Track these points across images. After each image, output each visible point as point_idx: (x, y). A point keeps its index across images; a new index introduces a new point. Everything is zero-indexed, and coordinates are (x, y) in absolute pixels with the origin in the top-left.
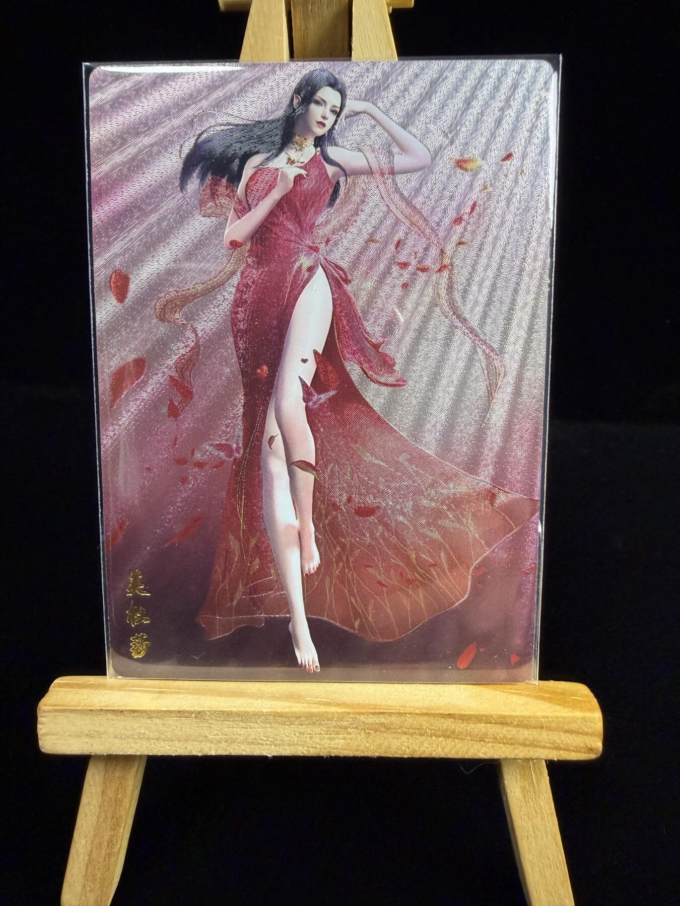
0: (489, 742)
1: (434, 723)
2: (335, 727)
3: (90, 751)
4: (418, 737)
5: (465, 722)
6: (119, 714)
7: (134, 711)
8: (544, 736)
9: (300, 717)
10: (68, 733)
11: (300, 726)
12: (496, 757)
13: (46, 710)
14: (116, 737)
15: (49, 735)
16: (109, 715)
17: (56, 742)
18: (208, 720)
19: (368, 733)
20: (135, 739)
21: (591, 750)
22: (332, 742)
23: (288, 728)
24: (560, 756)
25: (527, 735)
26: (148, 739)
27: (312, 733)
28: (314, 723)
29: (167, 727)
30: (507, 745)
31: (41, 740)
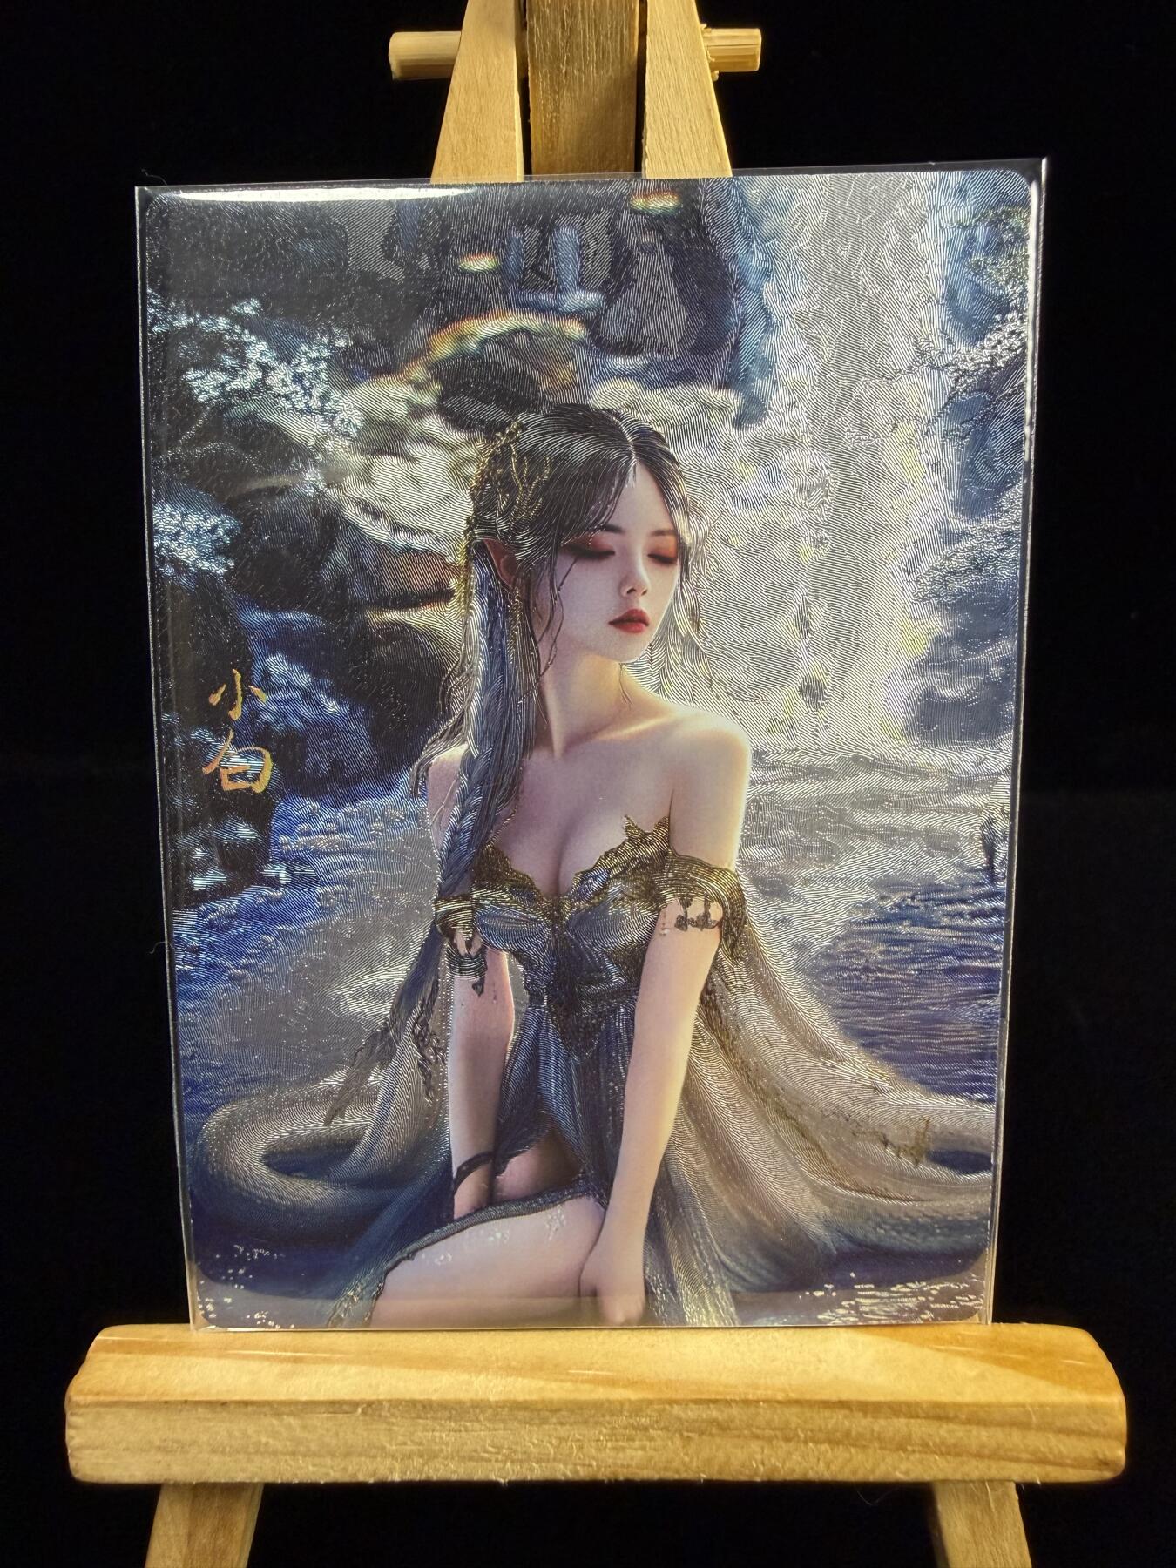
0: (914, 1451)
1: (811, 1418)
2: (625, 1428)
3: (165, 1477)
4: (782, 1443)
5: (869, 1415)
6: (219, 1409)
7: (246, 1404)
8: (1016, 1438)
9: (559, 1410)
10: (124, 1445)
11: (559, 1427)
12: (927, 1477)
13: (83, 1403)
14: (214, 1451)
15: (88, 1447)
16: (200, 1410)
17: (101, 1461)
18: (386, 1417)
19: (688, 1437)
20: (250, 1454)
21: (1104, 1464)
22: (621, 1455)
23: (536, 1429)
24: (1047, 1475)
25: (984, 1439)
26: (275, 1453)
27: (581, 1438)
28: (586, 1422)
29: (309, 1432)
30: (948, 1457)
31: (73, 1457)
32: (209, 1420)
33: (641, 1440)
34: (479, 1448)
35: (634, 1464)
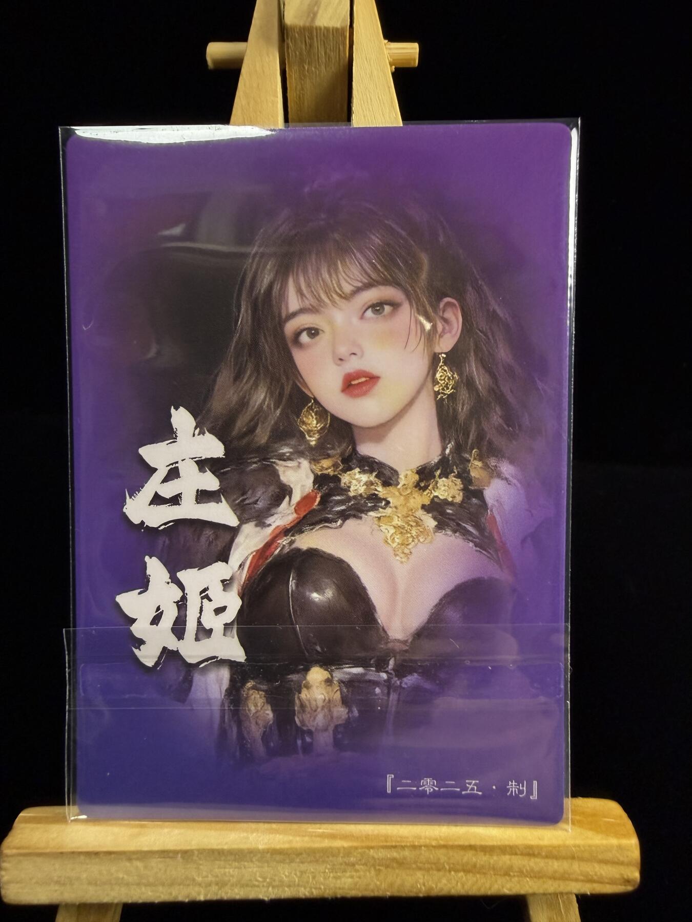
32: (87, 864)
33: (350, 872)
34: (253, 879)
35: (346, 887)
